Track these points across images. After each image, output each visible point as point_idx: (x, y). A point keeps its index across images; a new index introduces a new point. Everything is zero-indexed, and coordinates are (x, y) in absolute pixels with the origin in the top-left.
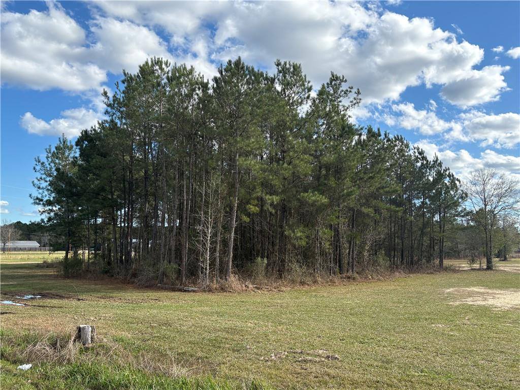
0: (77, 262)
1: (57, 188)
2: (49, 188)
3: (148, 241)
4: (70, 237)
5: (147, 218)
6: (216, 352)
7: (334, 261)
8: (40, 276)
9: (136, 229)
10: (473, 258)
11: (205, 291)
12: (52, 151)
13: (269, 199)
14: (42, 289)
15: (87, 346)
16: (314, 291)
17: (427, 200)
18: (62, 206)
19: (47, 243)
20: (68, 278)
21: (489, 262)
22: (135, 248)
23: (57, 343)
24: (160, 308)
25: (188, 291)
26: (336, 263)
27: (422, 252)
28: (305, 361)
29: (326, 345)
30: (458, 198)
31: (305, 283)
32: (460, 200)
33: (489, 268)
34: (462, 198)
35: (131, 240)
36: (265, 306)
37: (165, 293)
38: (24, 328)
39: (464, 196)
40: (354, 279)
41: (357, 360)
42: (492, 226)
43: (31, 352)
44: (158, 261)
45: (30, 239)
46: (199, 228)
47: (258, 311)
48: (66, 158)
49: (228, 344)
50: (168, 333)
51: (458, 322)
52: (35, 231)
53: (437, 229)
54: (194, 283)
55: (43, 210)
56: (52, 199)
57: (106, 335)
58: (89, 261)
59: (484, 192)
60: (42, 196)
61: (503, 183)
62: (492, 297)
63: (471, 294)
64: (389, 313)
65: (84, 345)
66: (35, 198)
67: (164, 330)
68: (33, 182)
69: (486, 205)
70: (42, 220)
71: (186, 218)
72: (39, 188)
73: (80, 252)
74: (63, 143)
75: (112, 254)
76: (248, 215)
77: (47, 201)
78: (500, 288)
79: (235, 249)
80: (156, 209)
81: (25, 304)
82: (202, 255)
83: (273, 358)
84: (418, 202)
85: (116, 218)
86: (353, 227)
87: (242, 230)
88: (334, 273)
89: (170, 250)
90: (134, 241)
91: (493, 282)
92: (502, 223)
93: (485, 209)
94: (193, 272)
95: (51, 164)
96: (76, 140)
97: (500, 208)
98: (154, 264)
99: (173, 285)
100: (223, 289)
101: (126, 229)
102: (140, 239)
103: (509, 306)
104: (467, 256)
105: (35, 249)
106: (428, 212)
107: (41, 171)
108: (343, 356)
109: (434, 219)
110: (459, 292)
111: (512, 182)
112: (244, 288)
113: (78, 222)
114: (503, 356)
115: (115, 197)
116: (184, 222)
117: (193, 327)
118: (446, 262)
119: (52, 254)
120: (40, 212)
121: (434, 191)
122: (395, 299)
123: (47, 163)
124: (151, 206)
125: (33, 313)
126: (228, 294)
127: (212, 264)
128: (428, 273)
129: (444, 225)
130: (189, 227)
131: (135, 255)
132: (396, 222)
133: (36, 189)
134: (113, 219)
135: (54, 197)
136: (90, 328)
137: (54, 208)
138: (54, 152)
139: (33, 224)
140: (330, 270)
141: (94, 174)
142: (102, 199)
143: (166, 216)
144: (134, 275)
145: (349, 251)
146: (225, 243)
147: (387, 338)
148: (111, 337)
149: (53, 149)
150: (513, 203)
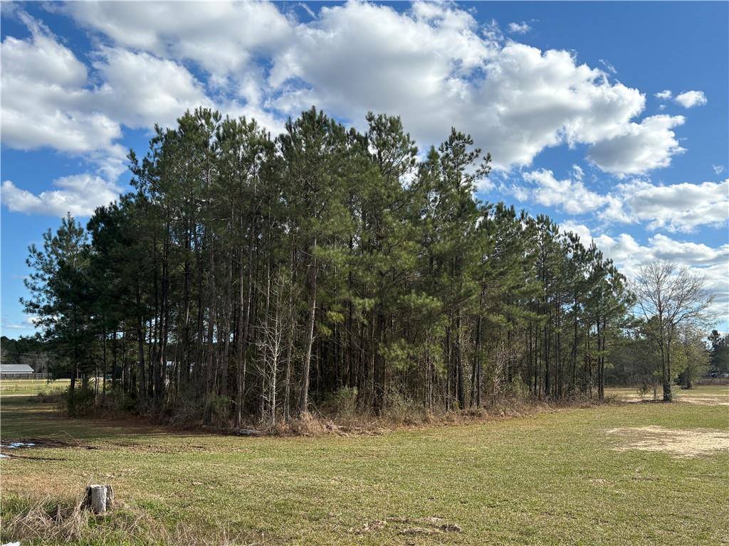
0: (89, 394)
1: (59, 290)
2: (49, 289)
3: (189, 364)
4: (78, 359)
5: (187, 332)
6: (285, 521)
7: (451, 390)
8: (34, 414)
9: (171, 346)
10: (645, 386)
11: (269, 435)
12: (53, 237)
13: (360, 304)
14: (37, 433)
15: (100, 514)
16: (424, 433)
17: (581, 305)
18: (66, 315)
19: (44, 368)
20: (75, 417)
21: (667, 390)
22: (170, 375)
23: (56, 511)
24: (205, 459)
25: (246, 435)
26: (455, 393)
27: (574, 377)
28: (411, 533)
29: (441, 509)
30: (624, 302)
31: (412, 422)
32: (626, 305)
33: (667, 399)
34: (628, 301)
35: (165, 363)
36: (356, 455)
37: (213, 438)
38: (9, 489)
39: (631, 300)
40: (480, 415)
41: (485, 531)
42: (669, 341)
43: (19, 524)
44: (202, 393)
45: (19, 362)
46: (261, 345)
47: (345, 462)
48: (73, 247)
49: (302, 510)
50: (217, 495)
51: (625, 475)
52: (27, 350)
53: (593, 345)
54: (254, 423)
55: (40, 320)
56: (52, 304)
57: (128, 498)
58: (104, 392)
59: (659, 293)
60: (39, 301)
61: (684, 282)
62: (671, 440)
63: (642, 436)
64: (529, 464)
65: (96, 513)
66: (28, 303)
67: (212, 492)
68: (25, 280)
69: (661, 312)
70: (38, 335)
71: (243, 331)
72: (34, 289)
73: (92, 379)
74: (68, 226)
75: (138, 383)
76: (331, 326)
77: (45, 307)
78: (683, 427)
79: (313, 374)
80: (200, 318)
81: (11, 456)
82: (266, 383)
83: (367, 529)
84: (567, 308)
85: (142, 331)
86: (478, 343)
87: (322, 347)
88: (452, 407)
89: (220, 376)
90: (169, 363)
91: (673, 419)
92: (684, 336)
93: (661, 317)
94: (253, 408)
95: (51, 256)
96: (88, 221)
97: (680, 315)
98: (197, 397)
99: (224, 426)
100: (295, 432)
101: (158, 348)
102: (177, 362)
103: (695, 452)
104: (636, 383)
105: (26, 376)
106: (582, 321)
107: (36, 265)
108: (466, 525)
109: (591, 332)
110: (626, 433)
111: (695, 280)
112: (325, 430)
113: (89, 337)
114: (688, 523)
115: (142, 301)
116: (240, 337)
117: (253, 487)
118: (608, 392)
119: (52, 382)
120: (34, 322)
121: (590, 293)
122: (538, 444)
123: (45, 254)
124: (194, 313)
125: (22, 468)
126: (303, 439)
127: (280, 396)
128: (582, 407)
129: (604, 340)
130: (248, 344)
131: (170, 383)
132: (538, 335)
133: (30, 290)
134: (140, 333)
135: (55, 302)
136: (106, 490)
137: (55, 318)
138: (55, 238)
139: (23, 340)
140: (447, 404)
141: (113, 270)
142: (125, 304)
143: (215, 328)
144: (169, 413)
145: (473, 377)
146: (298, 365)
147: (526, 500)
148: (135, 502)
149: (54, 235)
150: (699, 309)
